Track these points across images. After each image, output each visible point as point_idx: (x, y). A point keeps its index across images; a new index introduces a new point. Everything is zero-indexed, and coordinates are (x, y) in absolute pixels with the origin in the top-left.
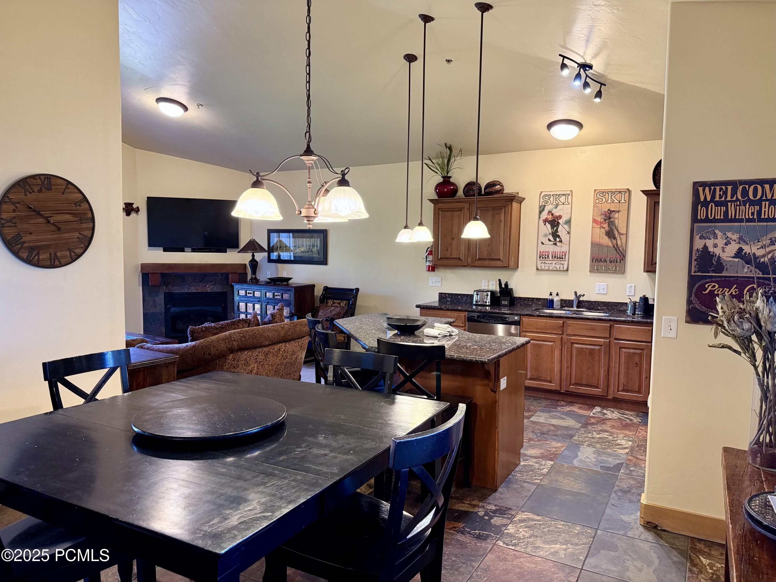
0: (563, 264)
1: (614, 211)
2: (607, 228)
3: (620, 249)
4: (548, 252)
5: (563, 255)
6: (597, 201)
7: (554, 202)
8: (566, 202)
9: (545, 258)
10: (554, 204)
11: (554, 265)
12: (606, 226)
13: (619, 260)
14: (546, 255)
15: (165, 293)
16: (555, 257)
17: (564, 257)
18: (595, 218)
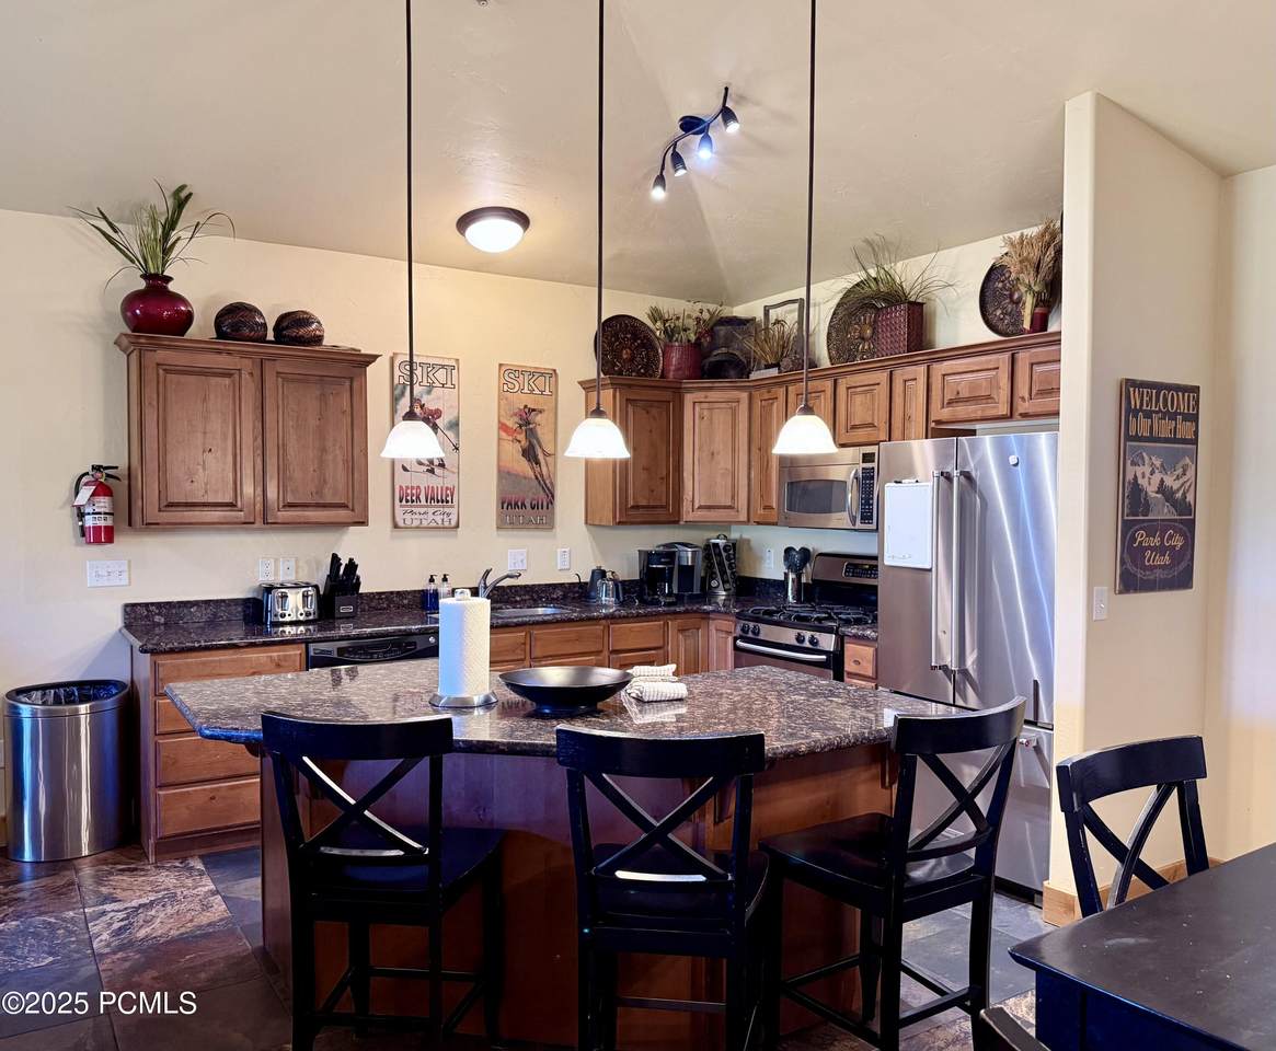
0: (449, 515)
1: (534, 410)
2: (524, 443)
3: (547, 482)
4: (418, 487)
5: (447, 495)
6: (505, 386)
7: (425, 379)
8: (449, 382)
9: (413, 501)
10: (425, 383)
11: (431, 517)
12: (521, 437)
13: (545, 504)
14: (413, 495)
16: (432, 498)
17: (449, 499)
18: (504, 420)
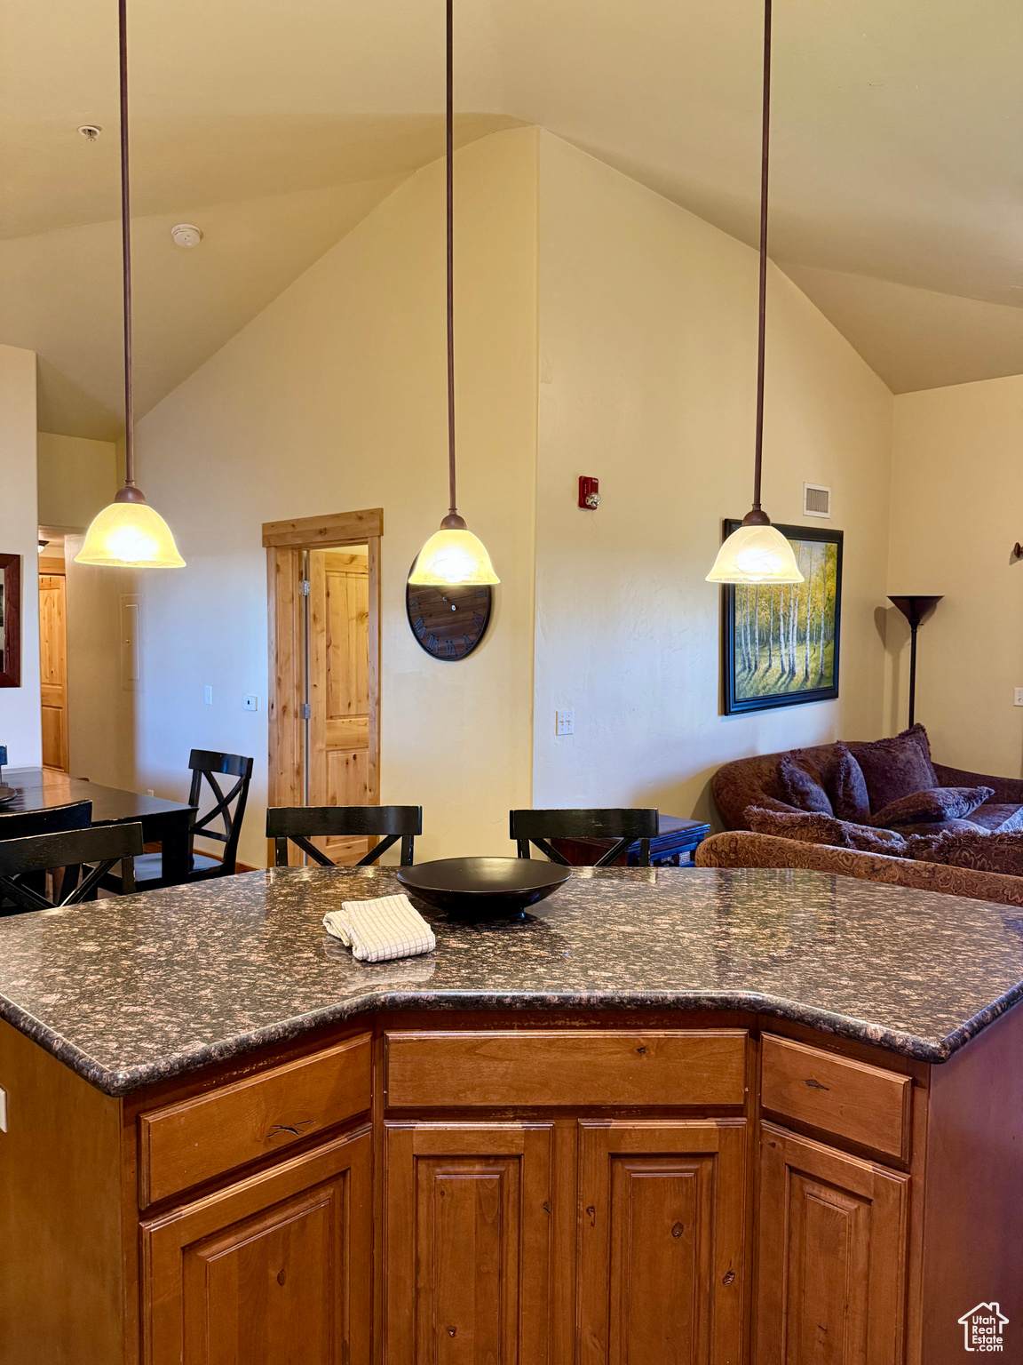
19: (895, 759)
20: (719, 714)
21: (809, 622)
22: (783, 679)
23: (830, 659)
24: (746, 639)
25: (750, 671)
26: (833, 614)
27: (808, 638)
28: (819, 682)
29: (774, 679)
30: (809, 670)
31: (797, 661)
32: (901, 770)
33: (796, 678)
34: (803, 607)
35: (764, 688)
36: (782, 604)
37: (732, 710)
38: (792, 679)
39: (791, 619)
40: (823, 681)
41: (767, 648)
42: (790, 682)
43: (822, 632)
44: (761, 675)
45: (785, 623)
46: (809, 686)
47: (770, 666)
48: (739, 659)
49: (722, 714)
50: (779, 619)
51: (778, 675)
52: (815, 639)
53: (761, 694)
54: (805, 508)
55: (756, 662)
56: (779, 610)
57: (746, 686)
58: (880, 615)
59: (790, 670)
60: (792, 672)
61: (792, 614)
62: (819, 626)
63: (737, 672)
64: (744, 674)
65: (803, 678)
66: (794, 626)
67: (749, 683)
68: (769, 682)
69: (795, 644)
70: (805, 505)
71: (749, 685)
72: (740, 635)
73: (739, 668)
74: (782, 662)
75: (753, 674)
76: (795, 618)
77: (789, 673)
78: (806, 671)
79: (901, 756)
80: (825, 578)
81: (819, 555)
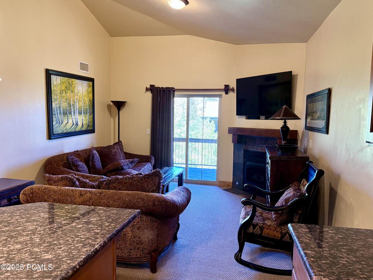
15: (244, 150)
19: (111, 152)
20: (47, 139)
21: (83, 107)
22: (73, 127)
23: (92, 120)
24: (57, 113)
25: (59, 124)
26: (92, 106)
27: (83, 113)
28: (88, 128)
29: (70, 127)
30: (83, 123)
31: (79, 121)
32: (113, 155)
33: (78, 126)
34: (80, 103)
35: (66, 130)
36: (72, 101)
37: (52, 138)
38: (77, 127)
39: (76, 106)
40: (89, 127)
41: (66, 116)
42: (76, 128)
43: (88, 111)
44: (64, 125)
45: (73, 108)
46: (84, 129)
47: (68, 122)
48: (54, 119)
49: (48, 139)
50: (71, 106)
51: (71, 125)
52: (86, 113)
53: (64, 132)
54: (80, 69)
55: (62, 121)
56: (71, 103)
57: (58, 129)
58: (109, 106)
59: (76, 124)
60: (77, 124)
61: (76, 105)
62: (87, 109)
63: (54, 124)
64: (57, 125)
65: (81, 126)
66: (77, 109)
67: (59, 128)
68: (67, 127)
69: (78, 115)
70: (80, 68)
71: (59, 129)
72: (55, 111)
73: (54, 123)
74: (73, 121)
75: (61, 125)
76: (77, 106)
77: (76, 125)
78: (83, 124)
79: (113, 151)
80: (88, 93)
81: (85, 85)
